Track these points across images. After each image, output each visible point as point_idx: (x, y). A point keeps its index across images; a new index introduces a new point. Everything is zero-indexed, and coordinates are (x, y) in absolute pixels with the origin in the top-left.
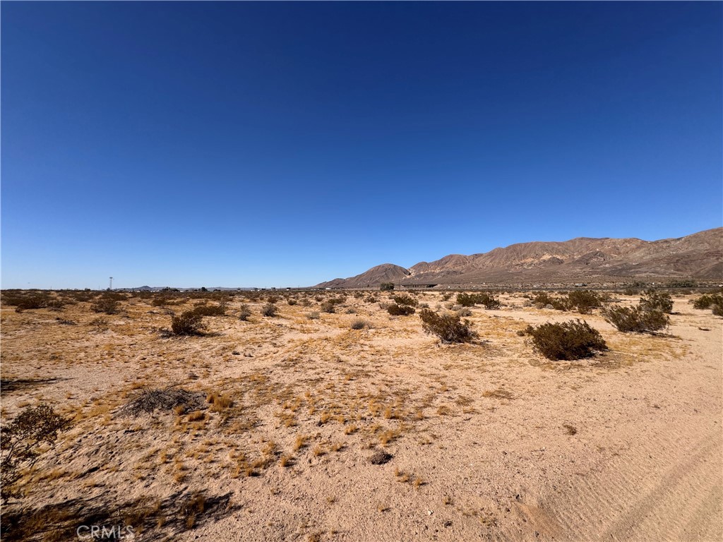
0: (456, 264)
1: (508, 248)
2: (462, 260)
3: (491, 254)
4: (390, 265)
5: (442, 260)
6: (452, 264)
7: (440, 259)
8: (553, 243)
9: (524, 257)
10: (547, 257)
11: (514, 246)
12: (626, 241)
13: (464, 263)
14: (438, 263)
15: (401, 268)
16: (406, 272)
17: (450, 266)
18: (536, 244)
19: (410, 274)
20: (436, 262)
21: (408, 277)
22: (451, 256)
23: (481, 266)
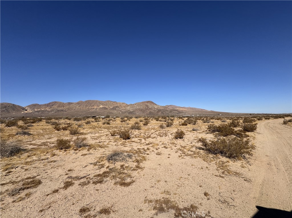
0: (59, 106)
1: (86, 102)
2: (62, 105)
3: (78, 103)
4: (9, 104)
5: (49, 104)
6: (56, 106)
7: (49, 103)
8: (102, 101)
9: (93, 106)
10: (101, 106)
11: (89, 101)
12: (123, 103)
13: (64, 106)
14: (47, 105)
15: (19, 106)
16: (23, 109)
17: (55, 107)
18: (97, 101)
19: (26, 110)
20: (46, 104)
21: (26, 112)
22: (56, 102)
23: (74, 108)
